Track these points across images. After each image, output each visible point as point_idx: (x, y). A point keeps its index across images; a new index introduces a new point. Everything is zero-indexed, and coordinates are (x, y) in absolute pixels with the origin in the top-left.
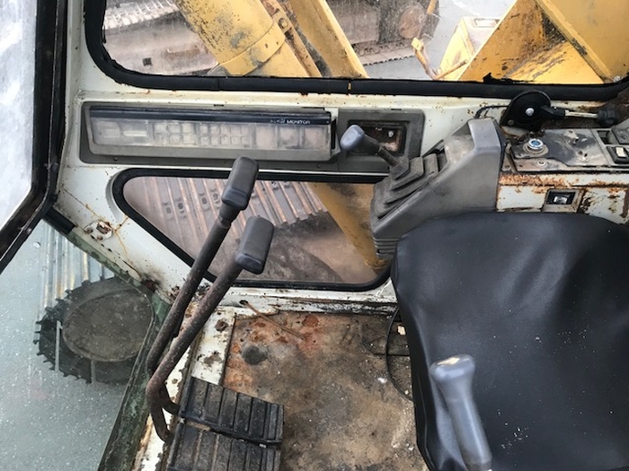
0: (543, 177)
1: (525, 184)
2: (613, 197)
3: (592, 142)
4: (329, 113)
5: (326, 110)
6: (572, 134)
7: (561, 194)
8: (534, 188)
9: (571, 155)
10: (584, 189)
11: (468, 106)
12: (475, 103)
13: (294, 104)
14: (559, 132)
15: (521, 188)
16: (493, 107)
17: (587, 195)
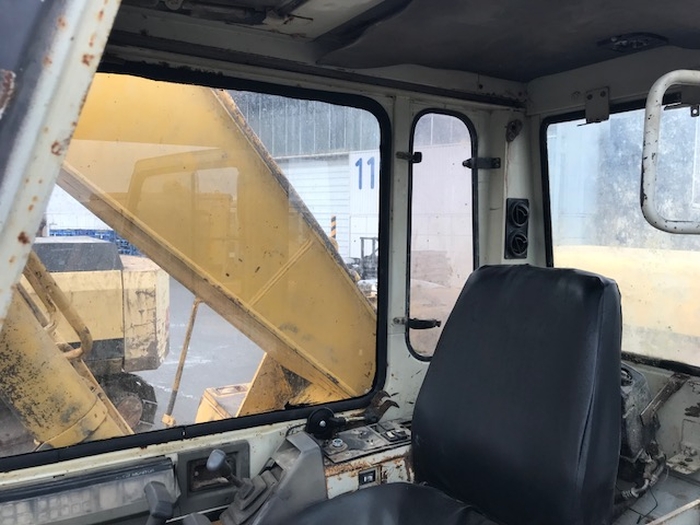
0: (353, 463)
1: (343, 472)
2: (398, 467)
3: (369, 433)
4: (169, 459)
5: (167, 456)
6: (356, 432)
7: (367, 474)
8: (349, 473)
9: (363, 445)
10: (380, 465)
11: (279, 430)
12: (283, 427)
13: (137, 458)
14: (347, 432)
15: (341, 475)
16: (297, 426)
17: (383, 469)
